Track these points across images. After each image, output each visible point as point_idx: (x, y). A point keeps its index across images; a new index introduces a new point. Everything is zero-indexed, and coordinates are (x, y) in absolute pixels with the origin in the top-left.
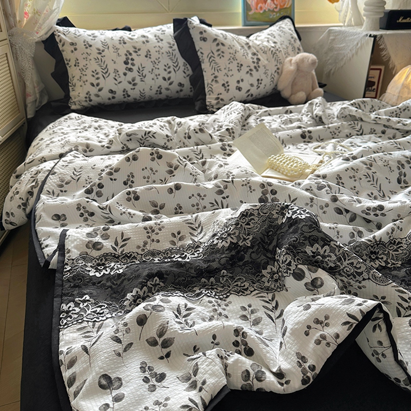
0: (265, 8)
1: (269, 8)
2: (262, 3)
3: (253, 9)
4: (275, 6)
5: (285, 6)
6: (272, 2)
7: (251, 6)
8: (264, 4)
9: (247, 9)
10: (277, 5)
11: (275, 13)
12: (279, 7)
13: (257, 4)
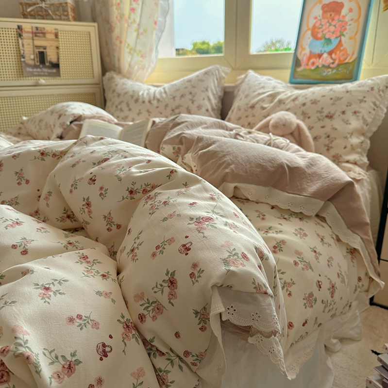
0: (317, 64)
1: (324, 63)
2: (316, 58)
3: (303, 64)
5: (346, 61)
6: (329, 57)
8: (318, 59)
9: (295, 66)
10: (334, 60)
11: (330, 70)
12: (337, 62)
13: (309, 59)
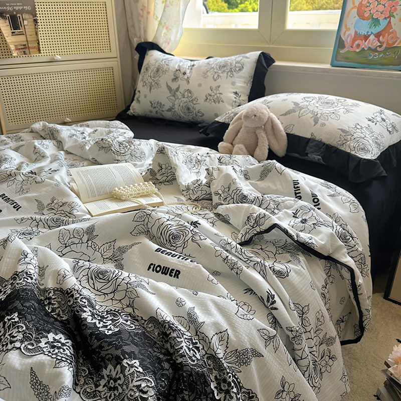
1: (370, 46)
2: (362, 40)
3: (347, 46)
4: (379, 44)
5: (395, 45)
7: (345, 43)
9: (338, 47)
10: (382, 43)
